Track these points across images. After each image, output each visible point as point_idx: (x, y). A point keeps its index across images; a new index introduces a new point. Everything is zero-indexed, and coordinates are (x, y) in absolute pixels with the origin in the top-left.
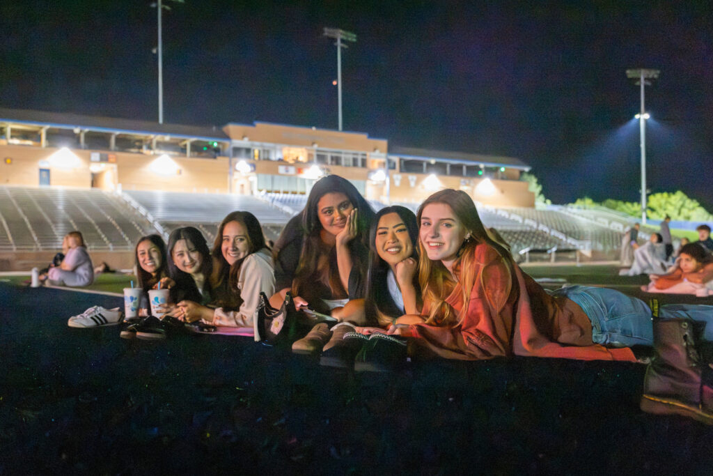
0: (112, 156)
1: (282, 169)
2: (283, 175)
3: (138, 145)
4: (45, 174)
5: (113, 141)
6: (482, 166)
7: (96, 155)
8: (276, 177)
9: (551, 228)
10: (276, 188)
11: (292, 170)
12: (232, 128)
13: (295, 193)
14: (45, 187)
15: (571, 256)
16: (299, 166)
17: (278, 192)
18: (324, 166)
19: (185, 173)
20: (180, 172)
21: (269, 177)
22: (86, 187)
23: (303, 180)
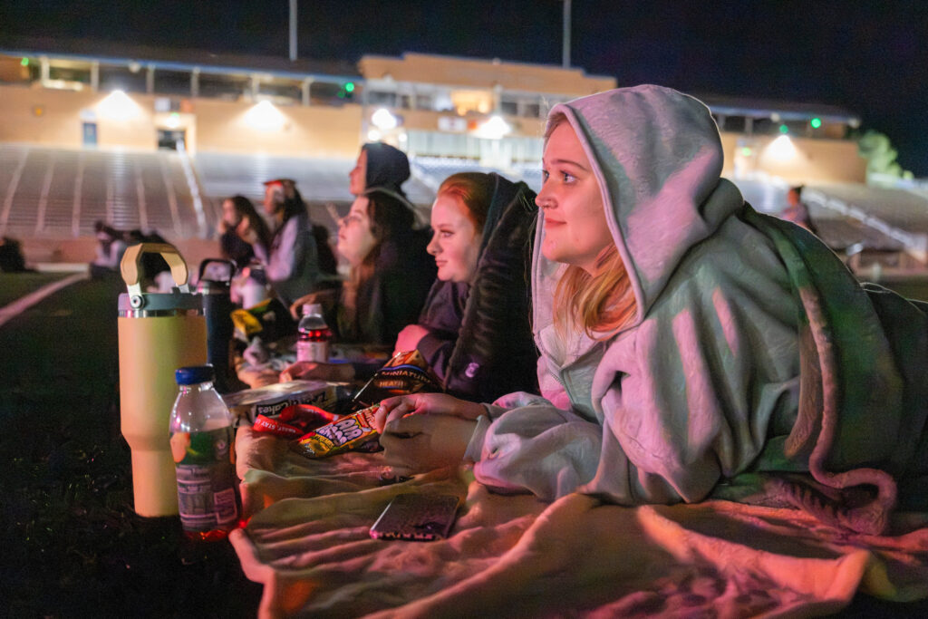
0: (186, 104)
1: (444, 123)
2: (445, 133)
3: (236, 89)
4: (91, 130)
5: (194, 82)
6: (775, 117)
7: (163, 103)
8: (436, 136)
9: (869, 213)
10: (435, 150)
11: (460, 125)
12: (369, 63)
13: (463, 158)
14: (90, 148)
15: (891, 259)
16: (473, 118)
17: (437, 156)
18: (513, 119)
19: (296, 130)
20: (287, 128)
21: (424, 135)
22: (149, 148)
23: (478, 140)
